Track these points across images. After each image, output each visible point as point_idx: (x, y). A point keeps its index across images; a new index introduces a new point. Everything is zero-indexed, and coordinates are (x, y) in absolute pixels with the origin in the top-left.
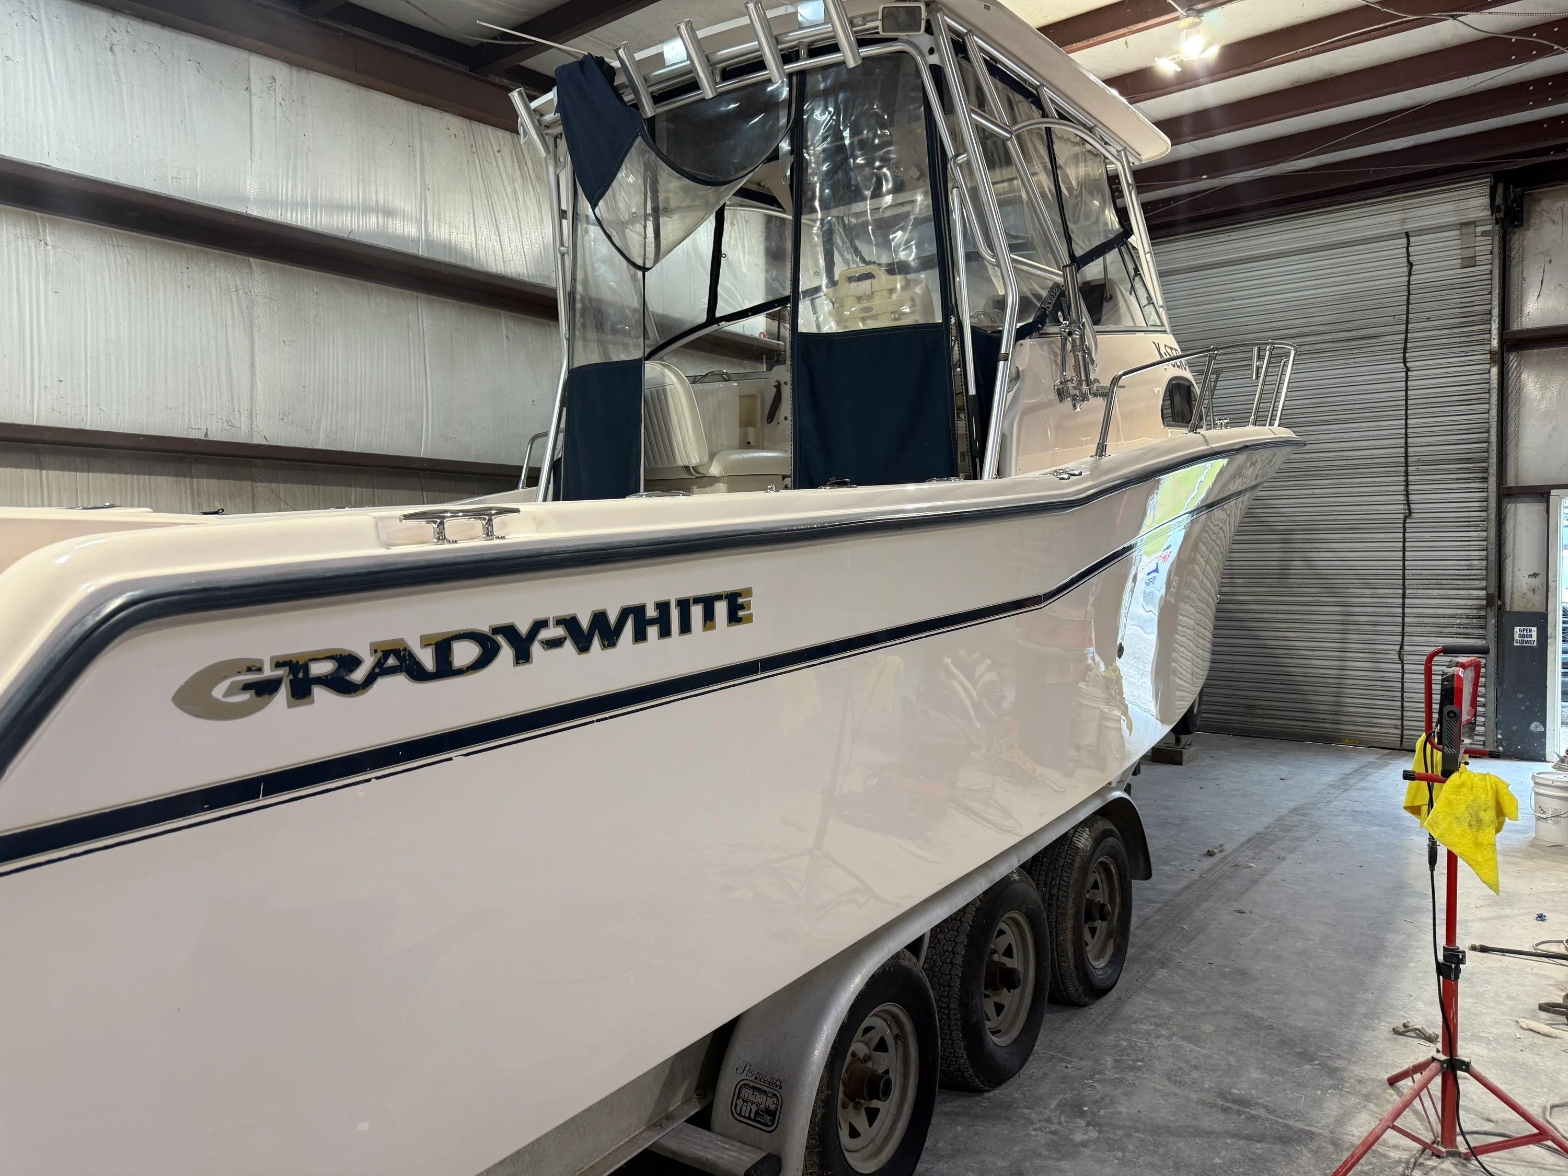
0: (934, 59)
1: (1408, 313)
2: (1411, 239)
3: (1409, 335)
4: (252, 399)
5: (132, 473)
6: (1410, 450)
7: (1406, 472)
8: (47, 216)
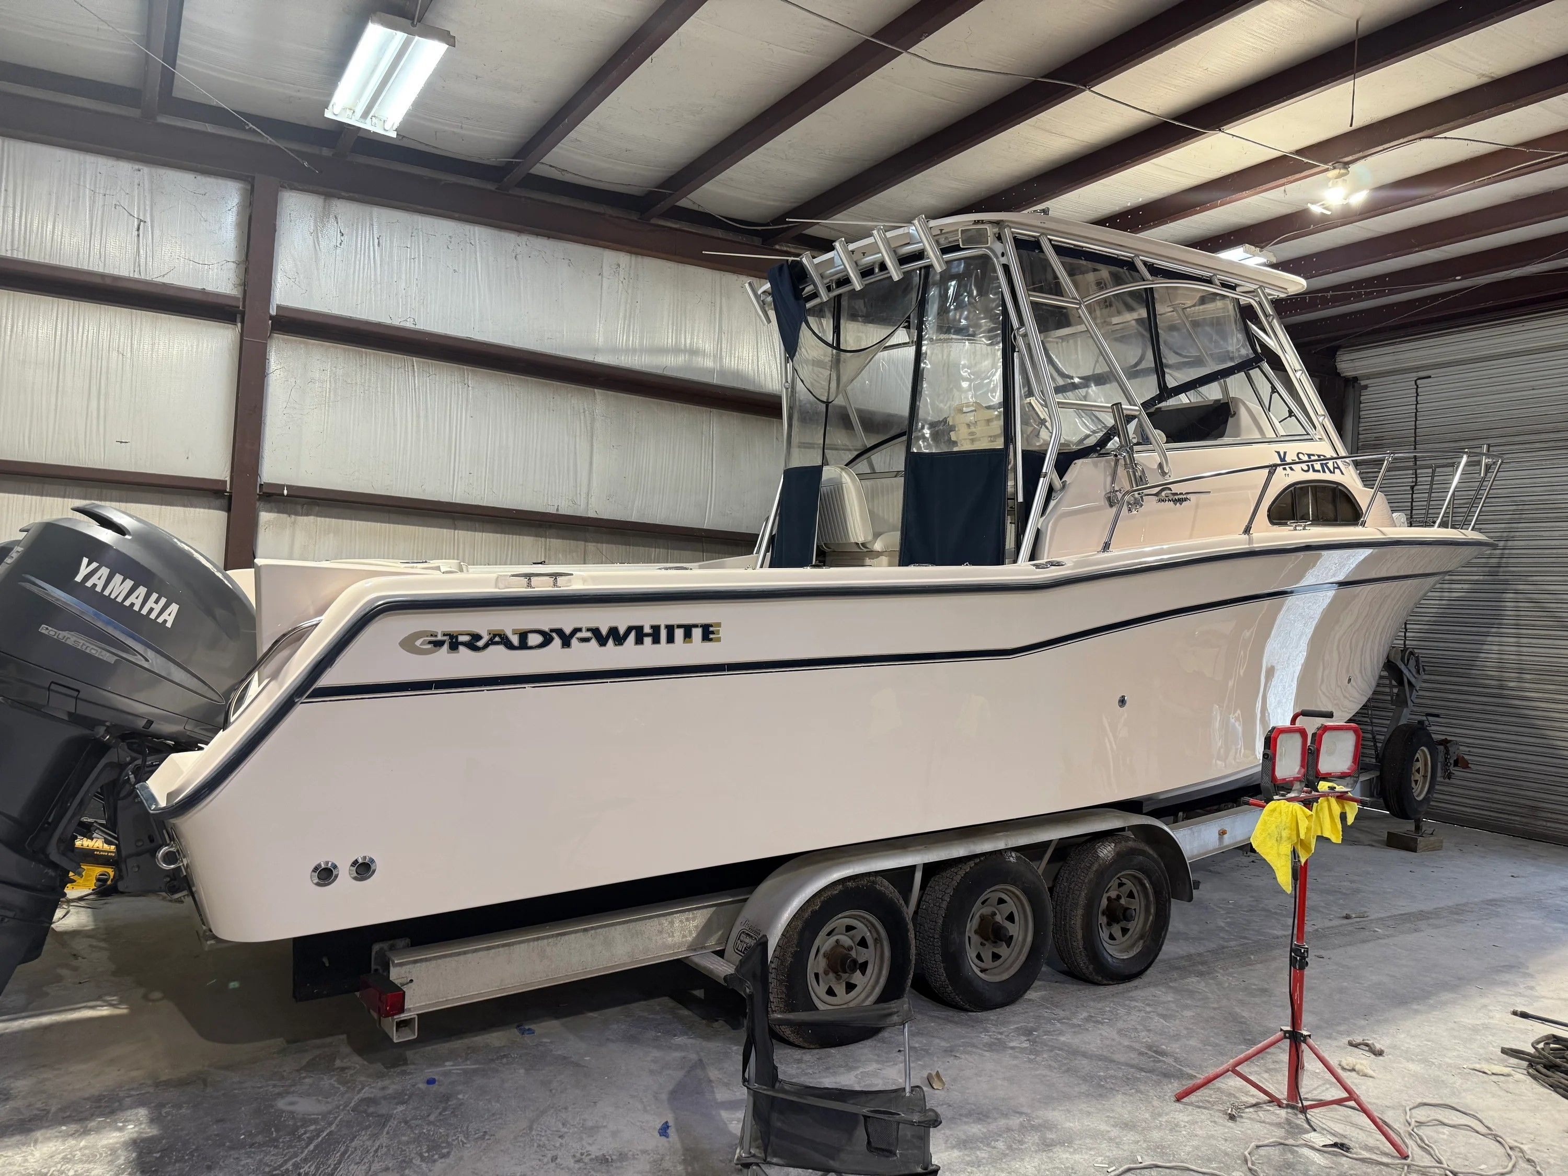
0: (1003, 260)
4: (589, 485)
5: (509, 534)
8: (470, 368)
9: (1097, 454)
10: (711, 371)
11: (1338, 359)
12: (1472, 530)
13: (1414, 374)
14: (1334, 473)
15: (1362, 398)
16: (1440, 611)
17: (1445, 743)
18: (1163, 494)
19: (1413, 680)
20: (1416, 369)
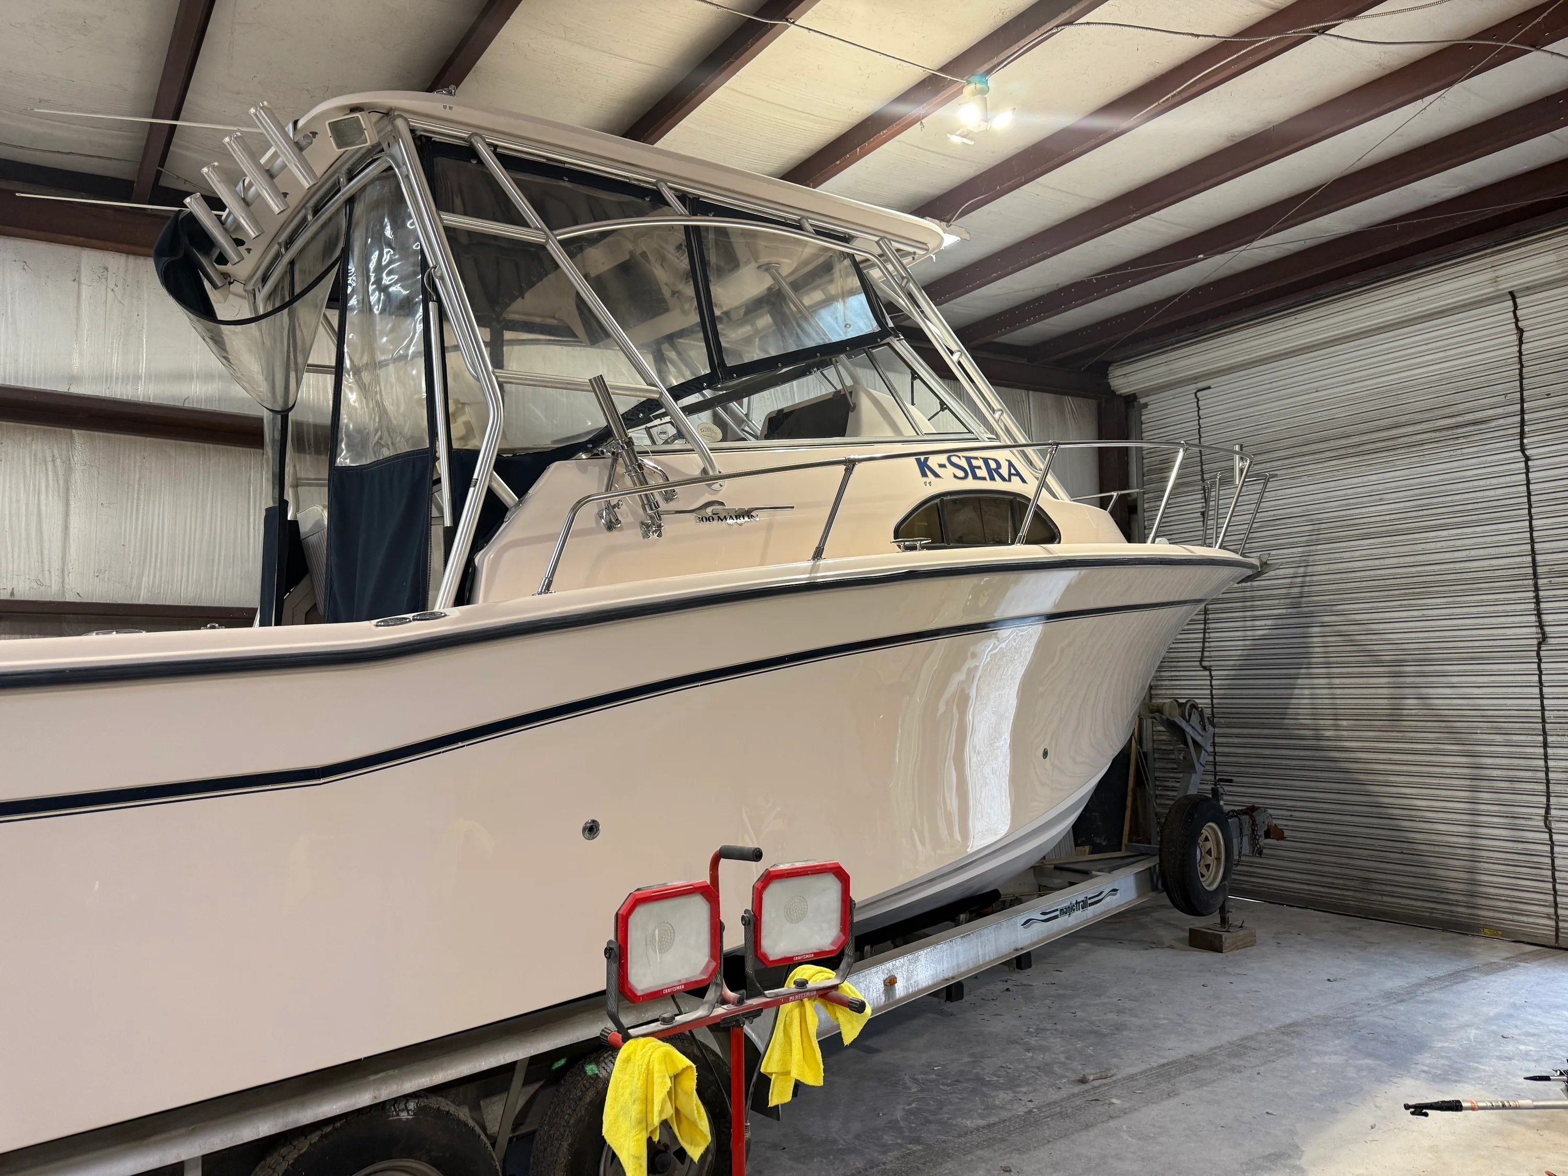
0: (406, 170)
1: (1522, 390)
2: (1518, 301)
3: (1526, 417)
4: (63, 558)
6: (1538, 558)
7: (1536, 586)
9: (587, 456)
11: (1110, 376)
12: (1220, 548)
13: (1194, 386)
14: (1010, 480)
15: (1143, 418)
16: (1245, 652)
17: (1251, 811)
18: (709, 510)
19: (1199, 739)
20: (1196, 379)
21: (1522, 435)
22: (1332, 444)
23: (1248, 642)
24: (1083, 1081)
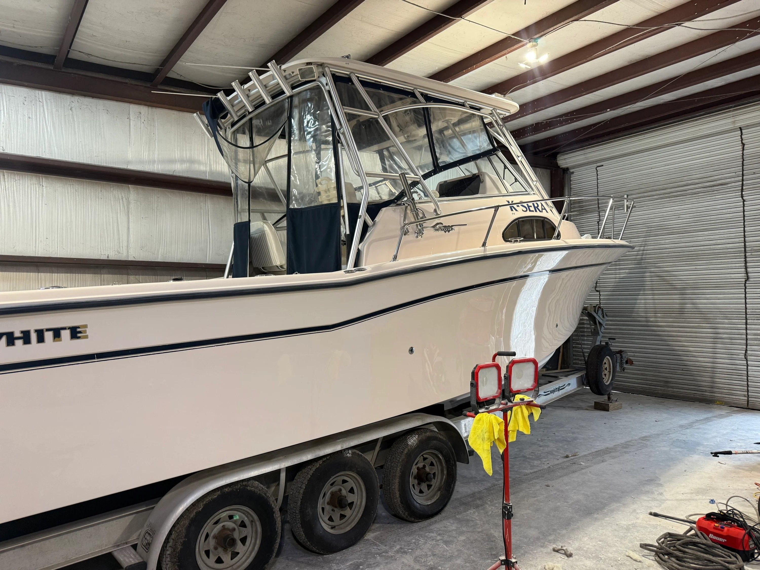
0: (327, 88)
1: (743, 170)
2: (743, 131)
3: (744, 182)
4: (128, 242)
6: (747, 244)
7: (745, 256)
8: (44, 175)
9: (395, 205)
10: (205, 172)
11: (558, 159)
12: (621, 239)
13: (595, 165)
14: (542, 212)
15: (571, 178)
16: (616, 284)
17: (620, 352)
18: (438, 226)
19: (601, 321)
20: (596, 162)
21: (742, 190)
22: (658, 192)
23: (617, 280)
24: (567, 457)
